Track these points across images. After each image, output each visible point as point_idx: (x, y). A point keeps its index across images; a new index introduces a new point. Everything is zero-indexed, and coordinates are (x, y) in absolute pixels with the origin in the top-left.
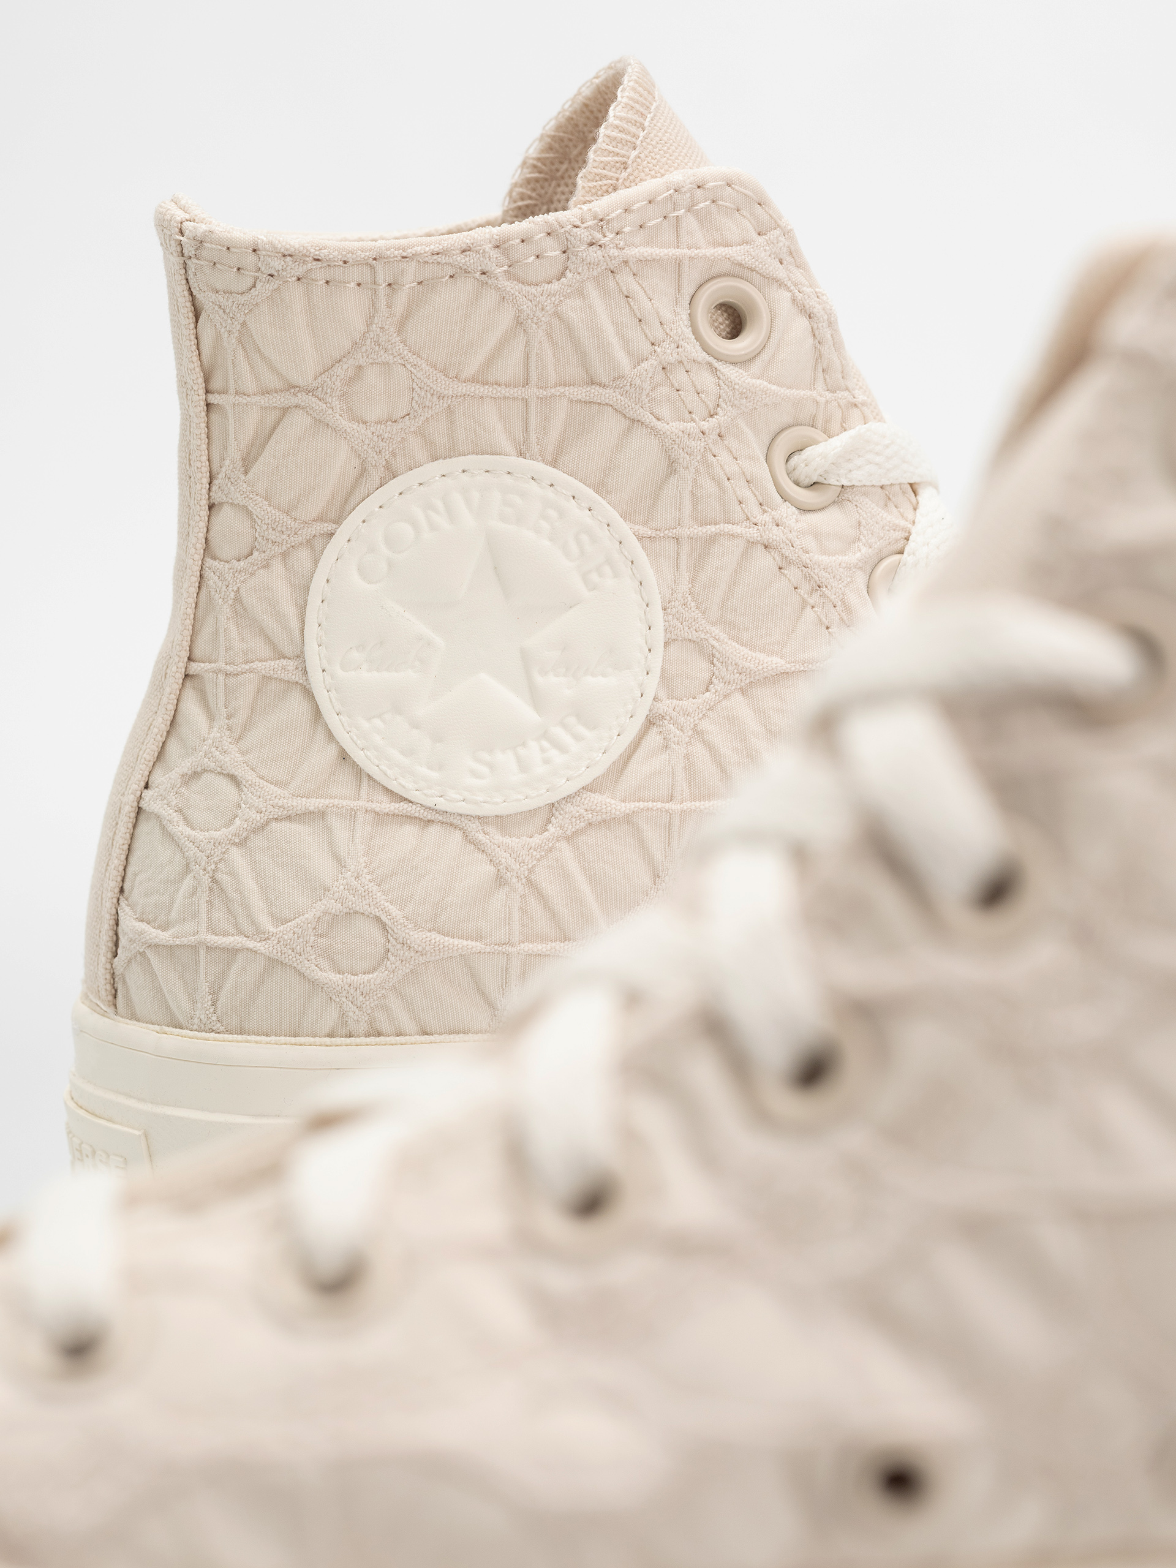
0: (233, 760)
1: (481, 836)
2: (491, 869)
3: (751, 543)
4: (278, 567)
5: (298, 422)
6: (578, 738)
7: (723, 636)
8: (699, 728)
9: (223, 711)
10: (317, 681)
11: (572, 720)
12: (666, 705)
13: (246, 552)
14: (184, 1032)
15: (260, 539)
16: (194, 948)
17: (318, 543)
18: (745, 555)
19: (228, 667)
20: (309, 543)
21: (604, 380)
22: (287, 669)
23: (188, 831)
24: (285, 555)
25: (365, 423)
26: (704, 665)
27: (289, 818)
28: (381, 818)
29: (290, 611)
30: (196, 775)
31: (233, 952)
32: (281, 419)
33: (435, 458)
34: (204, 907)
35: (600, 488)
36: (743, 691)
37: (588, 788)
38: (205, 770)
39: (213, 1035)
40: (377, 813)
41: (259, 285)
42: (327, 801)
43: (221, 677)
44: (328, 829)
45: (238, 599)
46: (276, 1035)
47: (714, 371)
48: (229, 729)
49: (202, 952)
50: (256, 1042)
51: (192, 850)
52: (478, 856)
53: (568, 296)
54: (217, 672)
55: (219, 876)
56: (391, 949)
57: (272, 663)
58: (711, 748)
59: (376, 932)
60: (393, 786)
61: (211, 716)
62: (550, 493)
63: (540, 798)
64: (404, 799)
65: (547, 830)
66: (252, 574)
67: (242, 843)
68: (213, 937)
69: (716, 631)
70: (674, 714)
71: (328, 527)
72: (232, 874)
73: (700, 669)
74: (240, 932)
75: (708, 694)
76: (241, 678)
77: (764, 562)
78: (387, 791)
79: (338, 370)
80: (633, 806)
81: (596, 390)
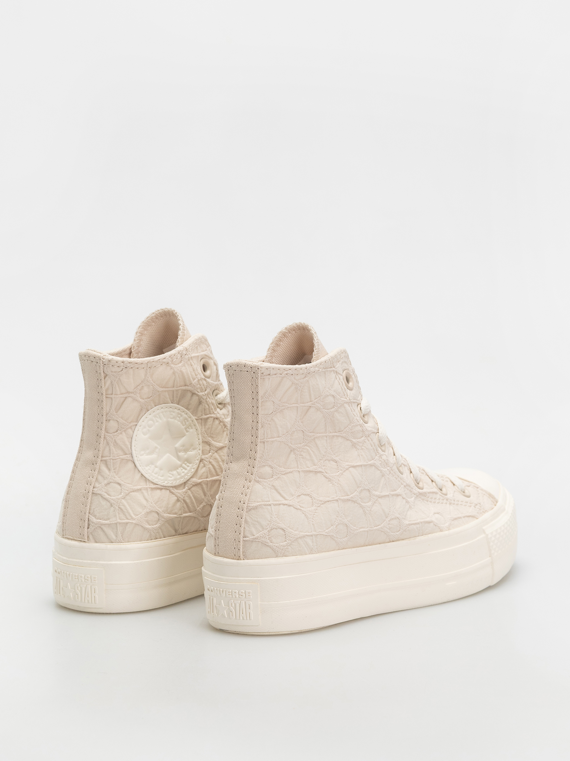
0: (118, 479)
1: (173, 491)
2: (176, 498)
3: (214, 419)
4: (124, 433)
5: (129, 400)
6: (188, 466)
7: (211, 440)
8: (210, 461)
9: (113, 469)
10: (135, 459)
11: (186, 462)
12: (203, 457)
13: (116, 431)
14: (114, 544)
15: (120, 427)
16: (116, 524)
17: (133, 428)
18: (213, 421)
19: (113, 458)
20: (131, 428)
21: (188, 385)
22: (128, 457)
23: (110, 497)
24: (125, 431)
25: (143, 399)
26: (208, 447)
27: (133, 491)
28: (152, 489)
29: (128, 444)
30: (109, 484)
31: (127, 523)
32: (125, 400)
33: (156, 406)
34: (117, 514)
35: (187, 408)
36: (216, 452)
37: (191, 477)
38: (111, 482)
39: (122, 543)
40: (151, 488)
41: (124, 370)
42: (141, 487)
43: (112, 460)
44: (142, 493)
45: (115, 442)
46: (137, 542)
47: (205, 380)
48: (115, 472)
49: (118, 525)
50: (133, 544)
51: (112, 501)
52: (173, 495)
53: (182, 367)
54: (110, 459)
55: (120, 506)
56: (160, 519)
57: (124, 456)
58: (212, 465)
59: (156, 515)
60: (154, 481)
61: (109, 470)
62: (179, 411)
63: (182, 481)
64: (156, 484)
65: (185, 488)
66: (118, 436)
67: (124, 498)
68: (121, 521)
69: (210, 438)
70: (205, 459)
71: (136, 423)
72: (124, 506)
73: (207, 447)
74: (127, 519)
75: (210, 454)
76: (117, 460)
77: (217, 422)
78: (153, 483)
79: (139, 387)
80: (201, 480)
81: (187, 387)
